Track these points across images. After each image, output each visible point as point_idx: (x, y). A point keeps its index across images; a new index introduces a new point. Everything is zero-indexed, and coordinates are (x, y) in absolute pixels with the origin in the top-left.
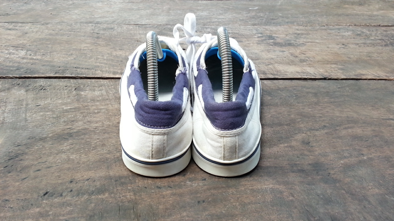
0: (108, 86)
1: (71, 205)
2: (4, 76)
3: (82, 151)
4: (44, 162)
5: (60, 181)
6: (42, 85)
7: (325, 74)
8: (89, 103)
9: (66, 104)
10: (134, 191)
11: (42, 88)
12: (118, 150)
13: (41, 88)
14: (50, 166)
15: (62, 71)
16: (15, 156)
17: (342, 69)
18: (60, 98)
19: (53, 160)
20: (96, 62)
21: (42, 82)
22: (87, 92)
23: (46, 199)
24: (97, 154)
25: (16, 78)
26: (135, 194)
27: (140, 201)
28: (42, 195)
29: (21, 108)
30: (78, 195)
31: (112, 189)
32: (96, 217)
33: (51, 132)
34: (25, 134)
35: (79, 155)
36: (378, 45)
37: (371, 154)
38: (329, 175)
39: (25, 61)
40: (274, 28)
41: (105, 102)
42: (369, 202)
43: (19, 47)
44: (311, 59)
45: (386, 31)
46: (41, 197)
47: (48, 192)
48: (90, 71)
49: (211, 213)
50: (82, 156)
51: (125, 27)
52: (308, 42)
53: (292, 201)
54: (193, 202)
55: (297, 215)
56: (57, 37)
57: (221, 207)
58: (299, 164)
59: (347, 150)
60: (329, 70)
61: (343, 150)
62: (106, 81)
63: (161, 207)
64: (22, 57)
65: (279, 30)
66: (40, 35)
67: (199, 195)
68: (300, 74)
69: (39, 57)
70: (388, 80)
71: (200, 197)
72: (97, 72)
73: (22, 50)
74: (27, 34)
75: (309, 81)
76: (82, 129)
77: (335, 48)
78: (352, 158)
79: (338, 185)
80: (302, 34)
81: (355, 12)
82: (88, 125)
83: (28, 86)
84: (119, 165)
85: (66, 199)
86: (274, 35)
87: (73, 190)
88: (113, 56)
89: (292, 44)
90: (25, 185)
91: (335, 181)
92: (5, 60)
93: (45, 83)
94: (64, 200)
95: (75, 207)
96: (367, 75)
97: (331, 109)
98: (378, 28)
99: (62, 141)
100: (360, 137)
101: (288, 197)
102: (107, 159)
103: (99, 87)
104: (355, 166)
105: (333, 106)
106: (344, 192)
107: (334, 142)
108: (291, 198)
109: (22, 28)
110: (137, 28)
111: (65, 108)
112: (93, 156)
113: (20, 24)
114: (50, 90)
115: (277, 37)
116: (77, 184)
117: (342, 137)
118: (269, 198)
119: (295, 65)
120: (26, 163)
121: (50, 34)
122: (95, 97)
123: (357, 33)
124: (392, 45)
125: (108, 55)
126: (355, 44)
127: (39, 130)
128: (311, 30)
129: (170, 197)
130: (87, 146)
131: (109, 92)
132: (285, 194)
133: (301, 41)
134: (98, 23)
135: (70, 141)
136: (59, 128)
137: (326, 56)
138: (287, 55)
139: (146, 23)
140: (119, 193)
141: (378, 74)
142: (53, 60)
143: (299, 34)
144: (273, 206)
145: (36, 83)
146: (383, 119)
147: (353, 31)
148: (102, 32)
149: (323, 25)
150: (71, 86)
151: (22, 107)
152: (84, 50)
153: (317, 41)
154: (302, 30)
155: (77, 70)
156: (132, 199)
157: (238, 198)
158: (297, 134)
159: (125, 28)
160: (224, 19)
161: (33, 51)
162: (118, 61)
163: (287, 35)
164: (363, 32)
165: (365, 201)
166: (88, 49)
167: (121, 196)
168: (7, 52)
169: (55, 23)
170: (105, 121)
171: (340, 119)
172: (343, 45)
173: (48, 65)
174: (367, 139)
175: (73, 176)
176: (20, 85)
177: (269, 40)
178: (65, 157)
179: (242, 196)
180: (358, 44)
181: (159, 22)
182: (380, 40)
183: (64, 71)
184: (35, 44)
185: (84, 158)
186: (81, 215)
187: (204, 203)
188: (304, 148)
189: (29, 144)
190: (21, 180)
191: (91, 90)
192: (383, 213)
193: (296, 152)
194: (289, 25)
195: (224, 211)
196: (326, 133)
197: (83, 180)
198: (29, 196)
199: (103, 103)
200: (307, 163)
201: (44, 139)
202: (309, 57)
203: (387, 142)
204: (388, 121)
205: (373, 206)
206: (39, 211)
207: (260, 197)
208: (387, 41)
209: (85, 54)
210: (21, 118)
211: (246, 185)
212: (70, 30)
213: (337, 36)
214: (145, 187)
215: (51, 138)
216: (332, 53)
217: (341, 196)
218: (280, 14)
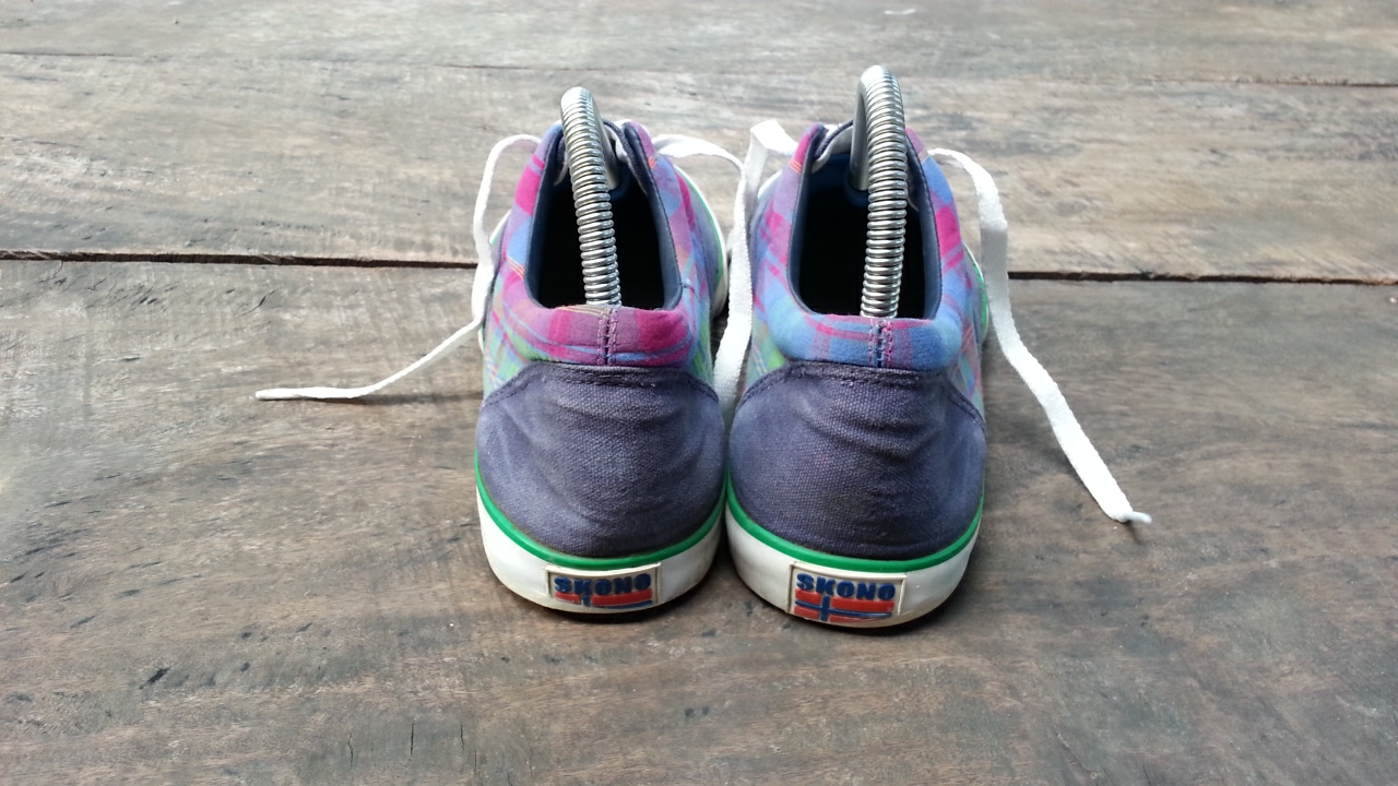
0: (379, 293)
1: (245, 718)
2: (10, 251)
3: (283, 527)
4: (149, 565)
5: (206, 633)
6: (146, 284)
7: (1146, 258)
8: (308, 355)
9: (228, 356)
10: (463, 670)
11: (146, 297)
12: (409, 525)
13: (141, 294)
14: (171, 578)
15: (215, 236)
16: (51, 541)
17: (1204, 242)
18: (206, 335)
19: (184, 558)
20: (335, 205)
21: (143, 274)
22: (303, 312)
23: (158, 695)
24: (338, 539)
25: (54, 257)
26: (467, 682)
27: (484, 706)
28: (146, 679)
29: (70, 368)
30: (269, 682)
31: (387, 662)
32: (331, 762)
33: (174, 456)
34: (85, 461)
35: (274, 539)
36: (1337, 154)
37: (1294, 551)
38: (1143, 624)
39: (84, 195)
40: (970, 88)
41: (365, 352)
42: (1279, 718)
43: (64, 145)
44: (1099, 203)
45: (1366, 104)
46: (141, 688)
47: (166, 670)
48: (313, 234)
49: (729, 751)
50: (286, 542)
51: (440, 76)
52: (1090, 141)
53: (1012, 712)
54: (669, 711)
55: (1030, 762)
56: (200, 110)
57: (767, 732)
58: (1040, 583)
59: (1212, 535)
60: (1160, 243)
61: (1198, 535)
62: (371, 275)
63: (557, 728)
64: (75, 182)
65: (989, 96)
66: (135, 102)
67: (689, 688)
68: (1059, 258)
69: (134, 183)
70: (1367, 284)
71: (693, 694)
72: (339, 241)
73: (74, 155)
74: (92, 97)
75: (1086, 282)
76: (283, 447)
77: (1186, 163)
78: (1228, 564)
79: (1173, 658)
80: (1070, 111)
81: (1260, 31)
82: (305, 432)
83: (94, 289)
84: (413, 578)
85: (226, 695)
86: (969, 113)
87: (253, 664)
88: (398, 180)
89: (1033, 148)
90: (86, 643)
91: (1166, 644)
92: (11, 192)
93: (153, 280)
94: (222, 700)
95: (260, 724)
96: (1290, 263)
97: (1161, 386)
98: (1340, 93)
99: (215, 490)
100: (1260, 488)
101: (998, 699)
102: (371, 557)
103: (346, 295)
104: (1238, 592)
105: (1167, 378)
106: (1195, 684)
107: (1166, 506)
108: (1009, 702)
109: (72, 74)
110: (484, 78)
111: (225, 371)
112: (321, 545)
113: (67, 61)
114: (171, 302)
115: (980, 120)
116: (266, 644)
117: (1194, 487)
118: (932, 701)
119: (1041, 223)
120: (86, 567)
121: (175, 99)
122: (332, 330)
123: (1263, 108)
124: (1385, 155)
125: (377, 180)
126: (1256, 149)
127: (133, 449)
128: (1100, 97)
129: (590, 694)
130: (302, 509)
131: (380, 315)
132: (988, 687)
133: (1066, 135)
134: (343, 58)
135: (242, 490)
136: (204, 442)
137: (1152, 193)
138: (1014, 189)
139: (515, 63)
140: (413, 676)
141: (1333, 263)
142: (185, 192)
143: (1057, 111)
144: (944, 730)
145: (124, 277)
146: (1342, 426)
147: (1250, 100)
148: (357, 93)
149: (1145, 77)
150: (247, 290)
151: (73, 363)
152: (292, 158)
153: (1122, 137)
154: (1071, 95)
155: (269, 231)
156: (458, 700)
157: (825, 700)
158: (1037, 474)
159: (440, 79)
160: (792, 49)
161: (112, 160)
162: (415, 200)
163: (1015, 113)
164: (1285, 107)
165: (1264, 718)
166: (309, 157)
167: (419, 687)
168: (19, 161)
169: (189, 57)
170: (366, 420)
171: (1189, 422)
172: (1214, 151)
173: (165, 214)
174: (1281, 498)
175: (251, 615)
176: (66, 284)
177: (950, 129)
178: (226, 547)
179: (839, 693)
180: (1265, 150)
181: (562, 58)
182: (1345, 135)
183: (220, 237)
184: (120, 132)
185: (290, 552)
186: (278, 753)
187: (708, 718)
188: (1058, 526)
189: (98, 499)
190: (72, 627)
191: (316, 305)
192: (1323, 758)
193: (1032, 541)
194: (1025, 77)
195: (776, 744)
196: (1141, 473)
197: (289, 629)
198: (98, 684)
199: (360, 355)
200: (1069, 578)
201: (152, 481)
202: (1089, 195)
203: (1351, 507)
204: (1358, 433)
205: (1292, 732)
206: (134, 737)
207: (902, 696)
208: (1368, 140)
209: (295, 172)
210: (68, 405)
211: (853, 654)
212: (245, 85)
213: (1191, 118)
214: (504, 659)
215: (178, 476)
216: (1171, 182)
217: (1183, 697)
218: (994, 37)
